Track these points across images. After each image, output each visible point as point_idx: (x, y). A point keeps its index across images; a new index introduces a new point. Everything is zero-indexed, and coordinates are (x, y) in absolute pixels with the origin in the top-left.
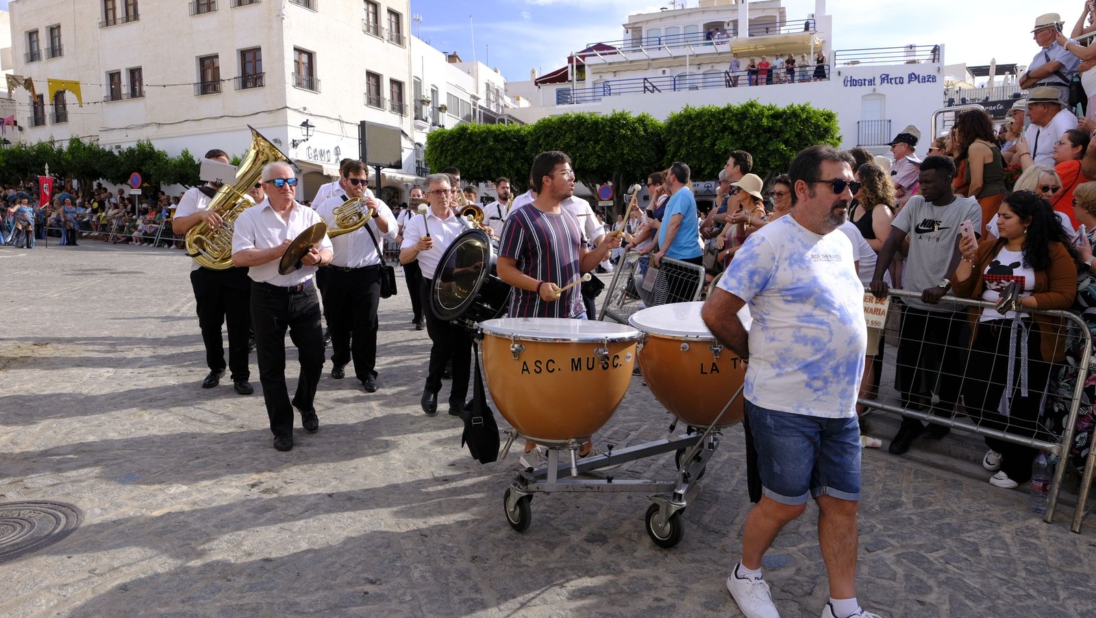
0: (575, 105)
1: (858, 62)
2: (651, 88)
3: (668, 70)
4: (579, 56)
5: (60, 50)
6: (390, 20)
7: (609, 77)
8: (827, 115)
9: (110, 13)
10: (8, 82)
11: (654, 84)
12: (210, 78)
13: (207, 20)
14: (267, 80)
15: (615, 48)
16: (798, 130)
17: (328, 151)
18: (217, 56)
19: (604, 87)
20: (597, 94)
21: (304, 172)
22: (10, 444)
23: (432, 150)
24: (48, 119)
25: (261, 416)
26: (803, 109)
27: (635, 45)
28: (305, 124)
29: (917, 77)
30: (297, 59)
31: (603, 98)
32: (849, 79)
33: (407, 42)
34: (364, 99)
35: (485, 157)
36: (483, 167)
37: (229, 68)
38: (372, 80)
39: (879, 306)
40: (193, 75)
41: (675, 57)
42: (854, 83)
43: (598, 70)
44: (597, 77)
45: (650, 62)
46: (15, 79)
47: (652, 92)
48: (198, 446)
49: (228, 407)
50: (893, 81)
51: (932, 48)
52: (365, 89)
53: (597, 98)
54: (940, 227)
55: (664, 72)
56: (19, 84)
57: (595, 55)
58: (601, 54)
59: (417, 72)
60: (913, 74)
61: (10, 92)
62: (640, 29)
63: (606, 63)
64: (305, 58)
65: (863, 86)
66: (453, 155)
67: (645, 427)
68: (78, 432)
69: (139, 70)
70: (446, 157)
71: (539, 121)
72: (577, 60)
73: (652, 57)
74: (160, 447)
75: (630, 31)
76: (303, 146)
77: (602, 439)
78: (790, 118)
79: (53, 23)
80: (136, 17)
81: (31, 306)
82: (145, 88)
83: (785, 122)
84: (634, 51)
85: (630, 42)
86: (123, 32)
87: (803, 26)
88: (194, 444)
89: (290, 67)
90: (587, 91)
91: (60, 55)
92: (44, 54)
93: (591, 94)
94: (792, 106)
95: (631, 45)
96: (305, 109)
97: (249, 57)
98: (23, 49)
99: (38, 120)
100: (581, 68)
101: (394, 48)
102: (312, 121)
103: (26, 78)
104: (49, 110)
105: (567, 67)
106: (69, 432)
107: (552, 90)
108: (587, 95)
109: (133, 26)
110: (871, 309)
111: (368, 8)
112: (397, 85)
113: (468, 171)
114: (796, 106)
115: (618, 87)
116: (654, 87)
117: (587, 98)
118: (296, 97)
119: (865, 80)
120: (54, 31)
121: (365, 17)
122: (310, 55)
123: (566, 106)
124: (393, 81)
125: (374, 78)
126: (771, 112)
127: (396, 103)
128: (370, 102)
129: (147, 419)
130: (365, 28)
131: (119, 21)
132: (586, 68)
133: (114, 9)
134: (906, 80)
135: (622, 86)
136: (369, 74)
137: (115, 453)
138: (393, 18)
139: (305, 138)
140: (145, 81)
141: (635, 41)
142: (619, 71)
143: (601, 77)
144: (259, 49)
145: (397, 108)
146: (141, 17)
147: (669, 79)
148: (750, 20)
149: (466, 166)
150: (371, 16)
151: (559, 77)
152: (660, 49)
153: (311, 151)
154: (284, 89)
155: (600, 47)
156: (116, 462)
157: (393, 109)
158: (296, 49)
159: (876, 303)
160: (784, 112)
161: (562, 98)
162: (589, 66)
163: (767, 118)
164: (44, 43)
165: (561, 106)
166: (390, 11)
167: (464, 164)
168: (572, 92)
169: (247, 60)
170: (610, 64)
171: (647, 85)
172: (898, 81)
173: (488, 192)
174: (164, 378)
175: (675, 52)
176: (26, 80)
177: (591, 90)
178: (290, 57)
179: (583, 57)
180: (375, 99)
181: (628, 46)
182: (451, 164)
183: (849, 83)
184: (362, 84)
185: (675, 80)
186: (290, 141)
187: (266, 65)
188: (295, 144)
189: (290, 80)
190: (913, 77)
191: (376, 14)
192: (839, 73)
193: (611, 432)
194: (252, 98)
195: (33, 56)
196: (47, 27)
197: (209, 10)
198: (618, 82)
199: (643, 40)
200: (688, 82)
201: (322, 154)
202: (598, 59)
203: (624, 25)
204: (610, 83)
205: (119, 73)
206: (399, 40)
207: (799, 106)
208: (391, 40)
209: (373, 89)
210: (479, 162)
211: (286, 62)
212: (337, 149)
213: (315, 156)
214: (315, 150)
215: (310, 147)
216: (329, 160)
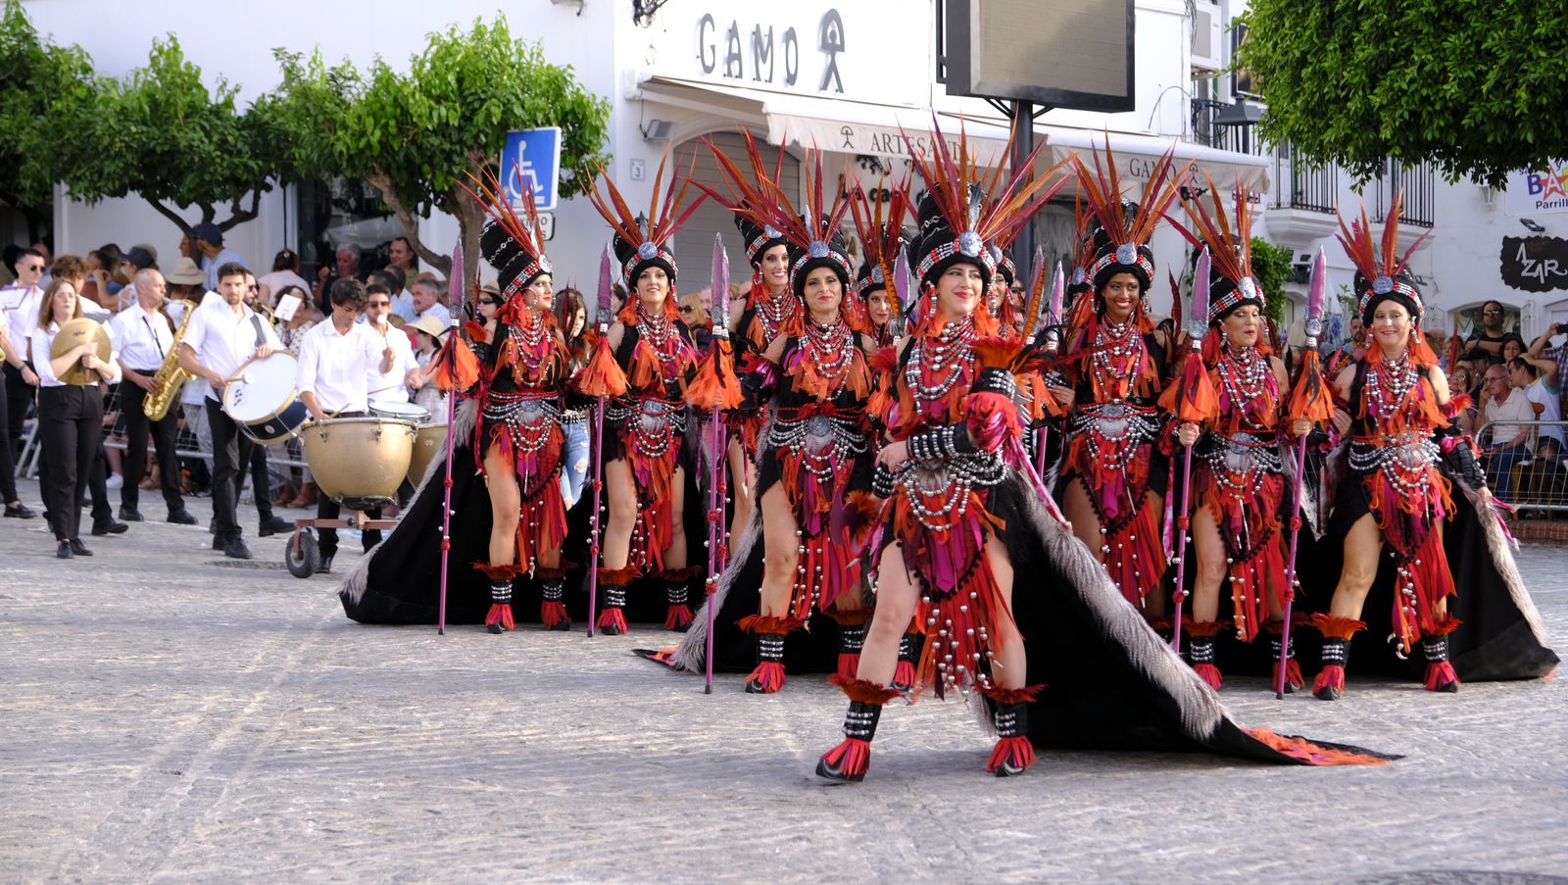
17: (790, 35)
21: (677, 135)
23: (1280, 15)
35: (1546, 42)
36: (1535, 90)
66: (1381, 35)
70: (1347, 47)
113: (1459, 112)
149: (1451, 88)
153: (717, 37)
167: (1439, 78)
173: (1541, 217)
182: (1373, 83)
188: (642, 6)
201: (762, 51)
210: (1513, 66)
212: (832, 17)
213: (733, 57)
214: (733, 33)
215: (708, 18)
216: (791, 79)
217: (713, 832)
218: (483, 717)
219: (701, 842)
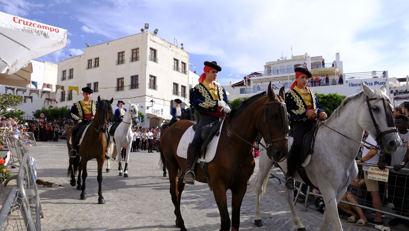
0: (247, 94)
1: (354, 78)
2: (275, 88)
3: (281, 82)
4: (248, 77)
5: (73, 76)
6: (182, 66)
7: (259, 84)
8: (344, 97)
9: (90, 65)
10: (56, 87)
11: (276, 86)
12: (120, 85)
13: (121, 66)
14: (140, 86)
15: (261, 74)
16: (333, 103)
17: (159, 110)
18: (123, 78)
19: (258, 88)
20: (255, 90)
21: (150, 118)
22: (59, 216)
24: (66, 99)
25: (145, 209)
26: (334, 95)
27: (268, 73)
28: (152, 101)
29: (378, 83)
30: (150, 79)
31: (257, 91)
32: (351, 84)
33: (188, 73)
34: (172, 92)
37: (127, 82)
38: (175, 86)
39: (385, 173)
40: (115, 85)
41: (284, 77)
42: (353, 85)
43: (255, 82)
44: (255, 84)
45: (275, 78)
46: (58, 86)
47: (276, 89)
48: (124, 220)
49: (132, 205)
50: (368, 84)
51: (383, 72)
52: (172, 89)
53: (255, 91)
54: (404, 142)
55: (280, 82)
56: (60, 88)
57: (254, 76)
58: (256, 76)
59: (191, 83)
60: (376, 81)
61: (56, 90)
62: (270, 67)
63: (258, 79)
64: (153, 79)
65: (357, 86)
67: (291, 219)
68: (82, 212)
69: (97, 83)
71: (235, 100)
72: (248, 78)
73: (275, 77)
74: (110, 220)
75: (267, 68)
76: (150, 109)
77: (274, 223)
78: (329, 98)
79: (71, 68)
80: (98, 66)
81: (59, 164)
82: (99, 89)
83: (328, 100)
84: (268, 75)
85: (267, 72)
86: (94, 71)
87: (332, 65)
88: (122, 219)
89: (148, 81)
90: (251, 89)
91: (72, 78)
92: (67, 78)
93: (253, 90)
94: (330, 94)
95: (267, 73)
96: (152, 96)
97: (134, 78)
98: (61, 76)
99: (63, 99)
100: (249, 81)
101: (183, 75)
102: (154, 100)
103: (62, 86)
104: (66, 96)
105: (244, 81)
106: (79, 212)
107: (238, 89)
108: (251, 90)
109: (97, 69)
110: (382, 174)
111: (175, 62)
112: (184, 87)
114: (332, 94)
115: (263, 87)
116: (276, 87)
117: (251, 92)
118: (149, 92)
119: (357, 84)
120: (71, 71)
121: (174, 65)
122: (155, 78)
123: (244, 94)
124: (182, 86)
125: (176, 85)
126: (322, 96)
127: (183, 93)
128: (174, 93)
129: (104, 208)
130: (174, 68)
131: (92, 67)
132: (251, 81)
133: (91, 63)
134: (374, 84)
135: (264, 87)
136: (174, 84)
137: (95, 221)
138: (183, 65)
139: (151, 106)
140: (99, 87)
141: (268, 71)
142: (263, 82)
143: (256, 84)
144: (137, 76)
145: (183, 95)
146: (100, 66)
147: (282, 84)
148: (311, 63)
150: (176, 64)
151: (241, 84)
152: (278, 74)
153: (153, 110)
154: (145, 89)
155: (256, 73)
156: (96, 225)
157: (182, 96)
158: (150, 76)
159: (383, 171)
160: (327, 96)
161: (242, 91)
162: (252, 80)
163: (321, 98)
164: (67, 74)
165: (242, 94)
166: (182, 63)
168: (246, 89)
169: (133, 79)
170: (260, 79)
171: (274, 87)
172: (370, 84)
174: (108, 193)
175: (284, 75)
176: (62, 87)
177: (253, 89)
178: (148, 78)
179: (250, 77)
180: (176, 92)
181: (266, 73)
183: (351, 85)
184: (171, 87)
185: (284, 85)
186: (146, 107)
187: (140, 81)
188: (148, 108)
189: (147, 86)
190: (376, 83)
191: (177, 63)
192: (347, 82)
193: (278, 221)
194: (135, 92)
195: (64, 79)
196: (69, 69)
197: (122, 63)
198: (263, 86)
199: (272, 71)
200: (289, 85)
201: (157, 112)
202: (256, 78)
203: (264, 66)
204: (260, 86)
205: (91, 84)
206: (185, 72)
207: (333, 94)
208: (182, 72)
209: (175, 88)
211: (146, 80)
212: (162, 110)
213: (155, 112)
214: (155, 110)
215: (153, 109)
216: (159, 114)
217: (151, 172)
218: (134, 163)
219: (150, 173)
